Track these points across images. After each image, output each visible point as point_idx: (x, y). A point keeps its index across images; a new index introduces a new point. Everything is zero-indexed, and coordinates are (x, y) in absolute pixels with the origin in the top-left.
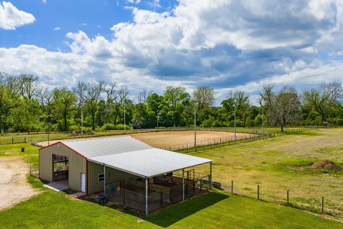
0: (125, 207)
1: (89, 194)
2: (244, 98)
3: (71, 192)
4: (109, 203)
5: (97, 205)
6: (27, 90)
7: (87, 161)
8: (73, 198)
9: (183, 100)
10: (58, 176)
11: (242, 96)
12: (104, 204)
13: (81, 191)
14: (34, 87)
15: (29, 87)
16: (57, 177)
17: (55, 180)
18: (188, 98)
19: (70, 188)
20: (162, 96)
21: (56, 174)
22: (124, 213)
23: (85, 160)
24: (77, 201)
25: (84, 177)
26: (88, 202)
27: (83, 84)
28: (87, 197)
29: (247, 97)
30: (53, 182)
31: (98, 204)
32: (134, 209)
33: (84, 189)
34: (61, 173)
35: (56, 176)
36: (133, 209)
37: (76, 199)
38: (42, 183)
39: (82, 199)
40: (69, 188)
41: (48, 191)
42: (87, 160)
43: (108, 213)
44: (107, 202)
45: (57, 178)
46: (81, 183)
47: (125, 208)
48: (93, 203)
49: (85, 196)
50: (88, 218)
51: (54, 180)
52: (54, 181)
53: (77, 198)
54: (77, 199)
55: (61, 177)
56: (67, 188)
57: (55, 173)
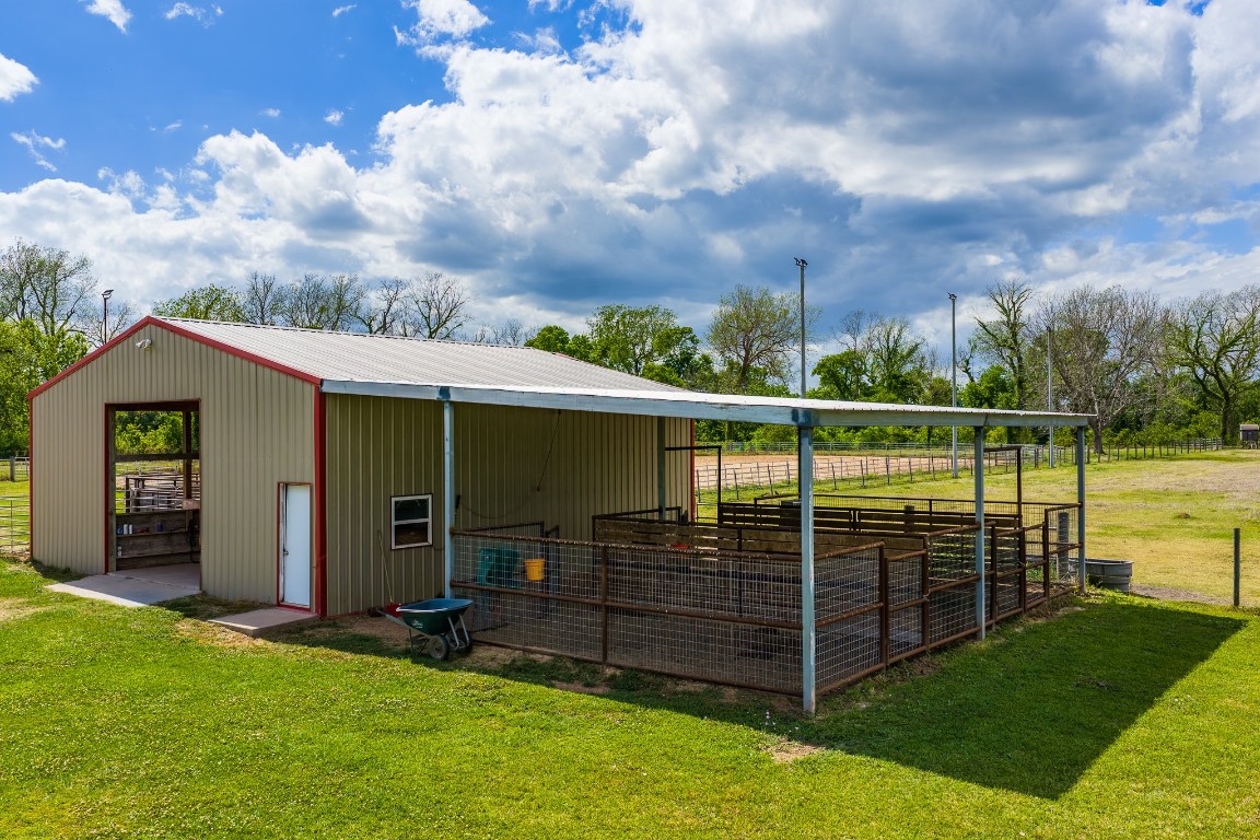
0: (609, 671)
1: (335, 618)
2: (904, 349)
3: (216, 609)
4: (481, 653)
5: (402, 667)
6: (44, 313)
7: (322, 399)
8: (228, 637)
9: (671, 356)
10: (139, 541)
11: (896, 343)
12: (446, 658)
13: (280, 604)
14: (73, 300)
15: (49, 301)
16: (134, 547)
17: (118, 560)
18: (689, 344)
19: (210, 592)
20: (584, 340)
21: (128, 529)
22: (627, 706)
23: (310, 390)
24: (257, 650)
25: (300, 505)
26: (337, 653)
27: (268, 287)
28: (326, 632)
29: (917, 346)
30: (107, 571)
31: (408, 661)
32: (695, 680)
33: (298, 586)
34: (156, 522)
35: (129, 537)
36: (681, 678)
37: (247, 642)
38: (40, 577)
39: (289, 641)
40: (204, 593)
41: (68, 606)
42: (325, 389)
43: (501, 709)
44: (467, 651)
45: (135, 553)
46: (280, 552)
47: (613, 677)
48: (372, 659)
49: (312, 628)
50: (348, 742)
51: (112, 560)
52: (113, 565)
53: (255, 635)
54: (260, 642)
55: (159, 548)
56: (194, 590)
57: (122, 519)
